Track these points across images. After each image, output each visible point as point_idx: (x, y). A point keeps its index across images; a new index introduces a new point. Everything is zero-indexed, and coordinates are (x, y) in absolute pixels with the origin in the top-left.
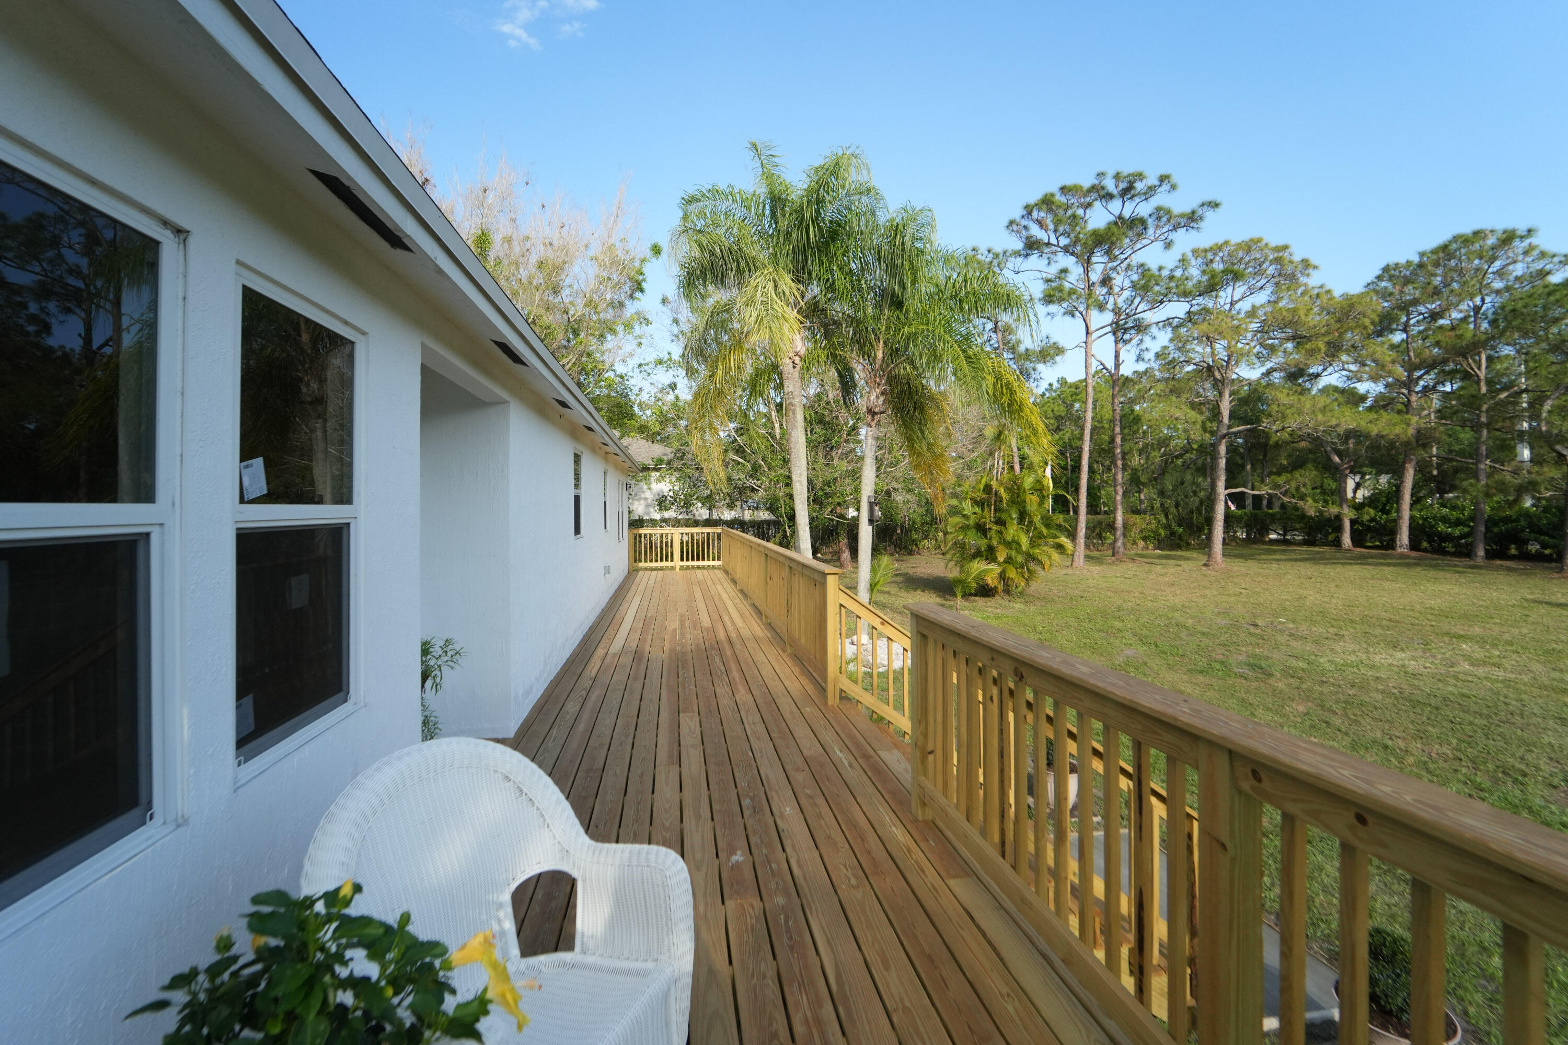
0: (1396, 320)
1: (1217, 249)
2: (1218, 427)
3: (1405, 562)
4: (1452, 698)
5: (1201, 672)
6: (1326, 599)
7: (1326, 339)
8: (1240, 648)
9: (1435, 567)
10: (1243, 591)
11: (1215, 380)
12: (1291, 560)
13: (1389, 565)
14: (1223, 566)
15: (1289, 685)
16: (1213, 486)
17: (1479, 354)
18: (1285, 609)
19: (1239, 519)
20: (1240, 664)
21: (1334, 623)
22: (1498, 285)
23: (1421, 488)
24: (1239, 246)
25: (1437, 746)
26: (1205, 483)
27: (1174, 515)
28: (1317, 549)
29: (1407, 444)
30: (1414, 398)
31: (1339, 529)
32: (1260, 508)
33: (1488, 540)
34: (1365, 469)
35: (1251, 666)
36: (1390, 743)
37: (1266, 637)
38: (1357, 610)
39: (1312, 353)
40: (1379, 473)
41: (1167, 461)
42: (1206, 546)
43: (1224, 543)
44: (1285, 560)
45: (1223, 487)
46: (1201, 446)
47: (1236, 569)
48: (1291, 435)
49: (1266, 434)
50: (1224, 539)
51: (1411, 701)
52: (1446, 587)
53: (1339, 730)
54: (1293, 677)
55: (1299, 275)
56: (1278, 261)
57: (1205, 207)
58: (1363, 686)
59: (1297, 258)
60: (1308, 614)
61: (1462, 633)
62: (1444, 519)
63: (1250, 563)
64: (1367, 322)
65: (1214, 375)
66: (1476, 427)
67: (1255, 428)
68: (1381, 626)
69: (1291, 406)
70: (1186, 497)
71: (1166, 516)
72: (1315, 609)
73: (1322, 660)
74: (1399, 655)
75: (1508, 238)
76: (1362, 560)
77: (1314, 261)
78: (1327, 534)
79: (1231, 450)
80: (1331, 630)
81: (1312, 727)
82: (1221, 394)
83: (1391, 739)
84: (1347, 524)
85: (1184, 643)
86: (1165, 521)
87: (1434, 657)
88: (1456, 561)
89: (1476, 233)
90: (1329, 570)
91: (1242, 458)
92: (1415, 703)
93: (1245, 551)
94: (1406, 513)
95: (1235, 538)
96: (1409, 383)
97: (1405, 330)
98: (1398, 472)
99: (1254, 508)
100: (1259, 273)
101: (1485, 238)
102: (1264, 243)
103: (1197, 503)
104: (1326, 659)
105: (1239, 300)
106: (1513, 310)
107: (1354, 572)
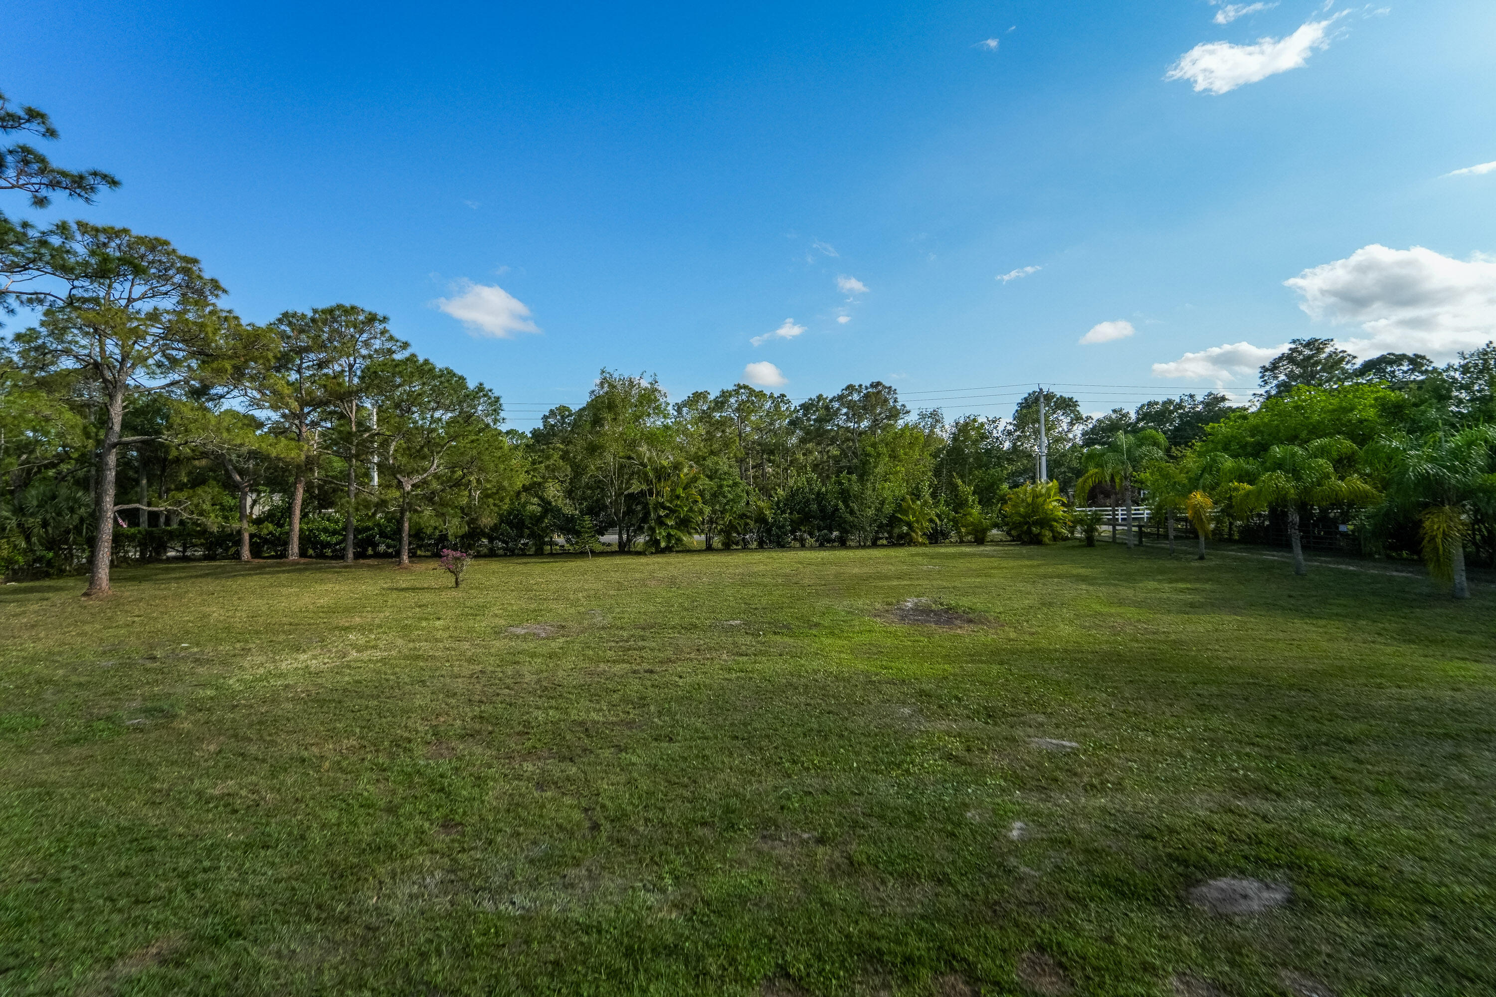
0: (292, 361)
1: (113, 233)
2: (106, 435)
3: (296, 568)
4: (349, 687)
5: (76, 741)
6: (230, 613)
7: (233, 362)
8: (133, 692)
9: (319, 570)
10: (136, 619)
11: (105, 381)
12: (191, 577)
13: (284, 572)
14: (110, 592)
15: (197, 722)
16: (98, 501)
17: (351, 401)
18: (187, 632)
19: (131, 538)
20: (133, 714)
21: (240, 637)
22: (364, 352)
23: (308, 504)
24: (141, 240)
25: (346, 741)
26: (88, 498)
27: (40, 538)
28: (217, 563)
29: (298, 467)
30: (304, 429)
31: (238, 542)
32: (156, 526)
33: (356, 545)
34: (261, 487)
35: (148, 712)
36: (306, 754)
37: (166, 670)
38: (261, 620)
39: (220, 371)
40: (272, 492)
41: (29, 471)
42: (88, 569)
43: (112, 565)
44: (185, 577)
45: (112, 504)
46: (83, 455)
47: (127, 594)
48: (193, 451)
49: (165, 448)
50: (112, 561)
51: (318, 701)
52: (329, 586)
53: (256, 759)
54: (200, 710)
55: (208, 293)
56: (186, 271)
57: (98, 178)
58: (274, 700)
59: (207, 276)
60: (213, 632)
61: (347, 624)
62: (325, 530)
63: (145, 586)
64: (270, 355)
65: (102, 376)
66: (348, 459)
67: (153, 440)
68: (284, 632)
69: (196, 421)
70: (59, 514)
71: (28, 539)
72: (220, 625)
73: (231, 682)
74: (302, 657)
75: (372, 319)
76: (260, 570)
77: (223, 284)
78: (227, 549)
79: (124, 464)
80: (238, 645)
81: (227, 766)
82: (112, 397)
83: (306, 749)
84: (246, 537)
85: (48, 705)
86: (24, 545)
87: (330, 651)
88: (334, 563)
89: (353, 308)
90: (233, 584)
91: (137, 472)
92: (322, 702)
93: (140, 572)
94: (297, 526)
95: (125, 559)
96: (301, 416)
97: (299, 371)
98: (288, 491)
99: (149, 526)
100: (164, 278)
101: (358, 314)
102: (171, 248)
103: (76, 521)
104: (235, 679)
105: (139, 299)
106: (375, 372)
107: (254, 582)
